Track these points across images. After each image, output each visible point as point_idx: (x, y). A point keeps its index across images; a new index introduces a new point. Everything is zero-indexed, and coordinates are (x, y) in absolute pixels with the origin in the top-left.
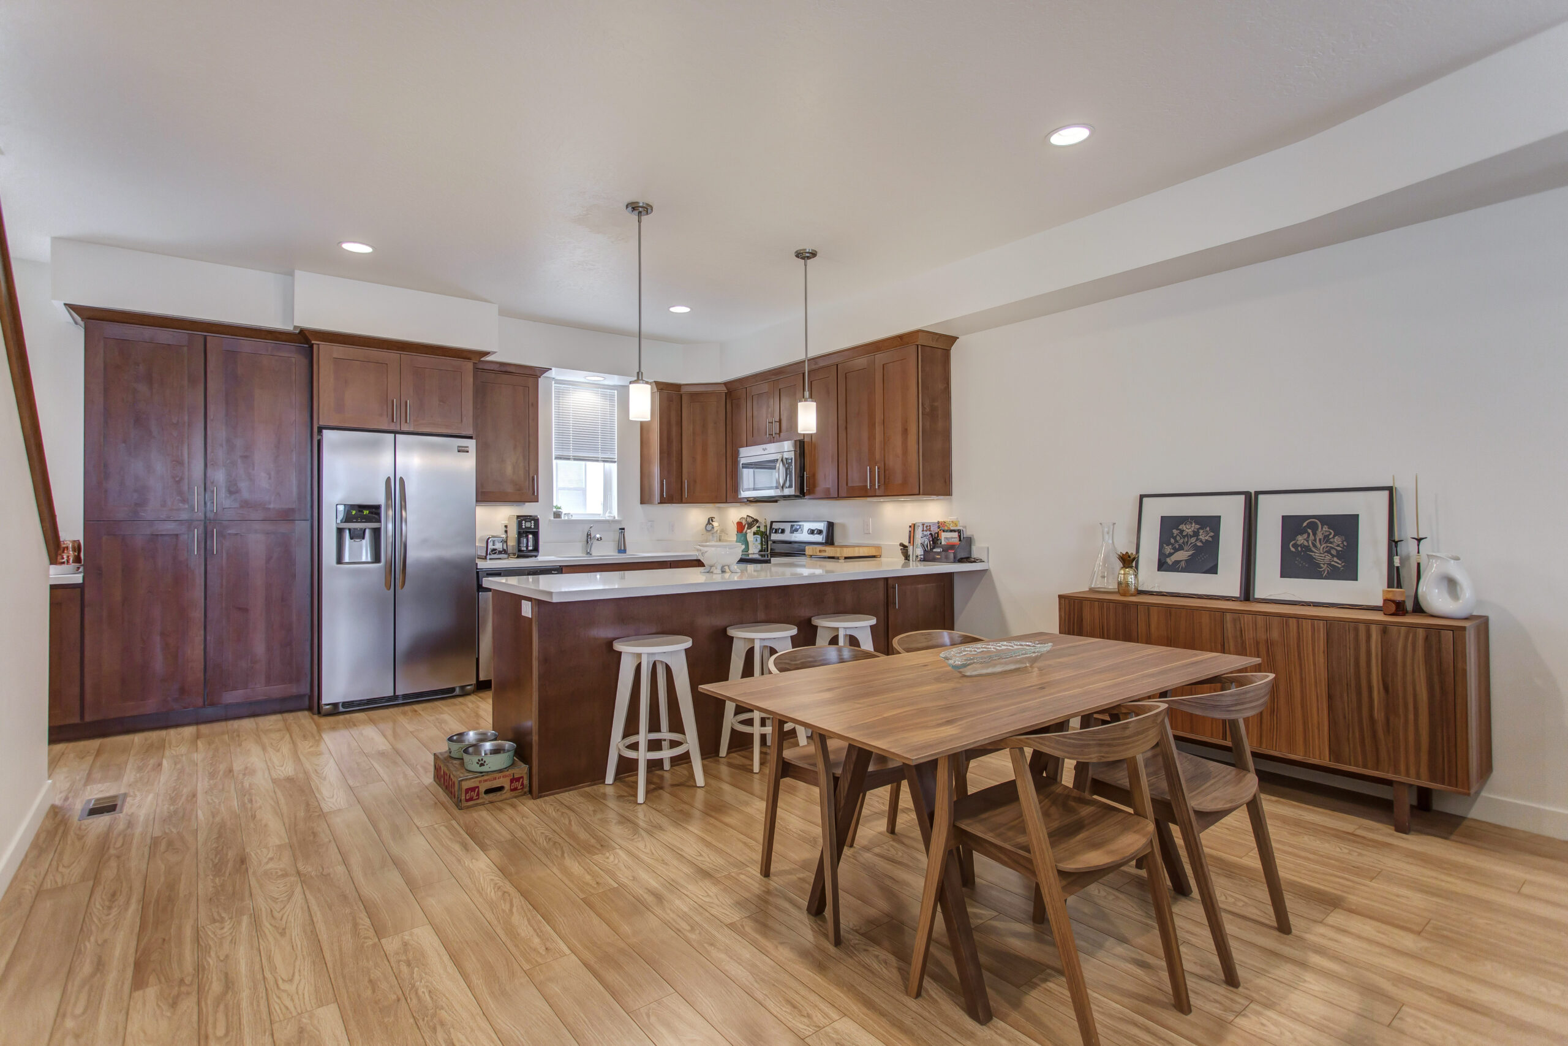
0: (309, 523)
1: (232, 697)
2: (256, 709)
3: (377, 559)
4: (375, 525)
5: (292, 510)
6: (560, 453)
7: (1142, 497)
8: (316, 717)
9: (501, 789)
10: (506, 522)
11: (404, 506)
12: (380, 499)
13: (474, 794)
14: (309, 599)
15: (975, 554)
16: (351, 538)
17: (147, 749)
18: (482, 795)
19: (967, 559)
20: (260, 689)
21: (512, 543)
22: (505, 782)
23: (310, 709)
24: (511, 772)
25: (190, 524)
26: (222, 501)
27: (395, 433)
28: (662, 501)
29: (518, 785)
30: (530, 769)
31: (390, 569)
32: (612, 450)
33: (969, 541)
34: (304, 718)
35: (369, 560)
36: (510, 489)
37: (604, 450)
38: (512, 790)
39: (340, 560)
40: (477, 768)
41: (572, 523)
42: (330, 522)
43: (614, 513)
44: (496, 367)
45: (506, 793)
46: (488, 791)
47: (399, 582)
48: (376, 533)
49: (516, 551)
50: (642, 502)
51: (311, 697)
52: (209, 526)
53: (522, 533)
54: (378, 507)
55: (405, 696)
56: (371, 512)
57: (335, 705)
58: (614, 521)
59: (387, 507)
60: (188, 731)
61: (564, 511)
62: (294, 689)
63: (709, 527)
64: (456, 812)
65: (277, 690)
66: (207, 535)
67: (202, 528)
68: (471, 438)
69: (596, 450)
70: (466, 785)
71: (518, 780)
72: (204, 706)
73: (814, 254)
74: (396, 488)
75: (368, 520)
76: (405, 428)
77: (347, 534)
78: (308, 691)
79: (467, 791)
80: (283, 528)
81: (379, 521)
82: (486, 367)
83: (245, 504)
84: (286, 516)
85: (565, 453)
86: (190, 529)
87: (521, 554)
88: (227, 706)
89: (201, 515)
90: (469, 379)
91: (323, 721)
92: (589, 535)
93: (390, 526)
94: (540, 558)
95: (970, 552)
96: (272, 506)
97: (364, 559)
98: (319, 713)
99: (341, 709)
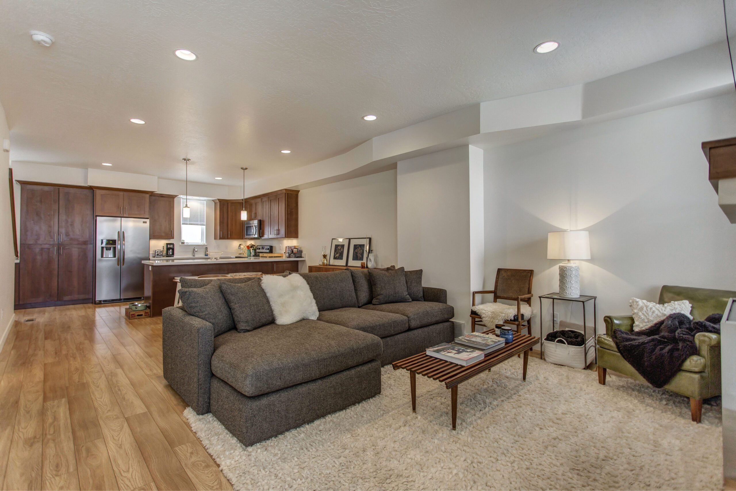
0: (92, 245)
1: (66, 298)
2: (74, 302)
3: (115, 256)
4: (114, 246)
5: (87, 241)
6: (184, 222)
7: (333, 239)
8: (94, 305)
9: (142, 315)
10: (163, 245)
11: (124, 240)
12: (116, 238)
13: (134, 316)
14: (92, 269)
15: (303, 256)
16: (106, 250)
17: (40, 312)
18: (136, 316)
19: (301, 257)
20: (76, 297)
21: (165, 252)
22: (143, 313)
23: (92, 303)
24: (145, 311)
25: (53, 245)
26: (63, 237)
27: (121, 217)
28: (220, 239)
29: (147, 314)
30: (150, 311)
31: (119, 260)
32: (204, 221)
33: (301, 252)
34: (90, 305)
35: (112, 256)
36: (163, 234)
37: (200, 221)
38: (145, 315)
39: (102, 256)
40: (135, 309)
41: (189, 246)
42: (99, 246)
43: (204, 242)
44: (159, 195)
45: (143, 316)
46: (138, 315)
47: (122, 264)
48: (115, 249)
49: (166, 255)
50: (215, 239)
51: (92, 299)
52: (60, 246)
53: (168, 249)
54: (115, 240)
55: (124, 299)
56: (114, 242)
57: (100, 301)
58: (204, 245)
59: (119, 240)
60: (53, 308)
61: (186, 242)
62: (87, 297)
63: (239, 247)
64: (129, 320)
65: (82, 297)
66: (59, 249)
67: (57, 247)
68: (148, 218)
69: (198, 221)
70: (131, 313)
71: (147, 313)
72: (57, 301)
73: (246, 169)
74: (122, 235)
75: (112, 244)
76: (125, 216)
77: (105, 249)
78: (92, 297)
79: (132, 315)
80: (84, 247)
81: (116, 245)
82: (156, 195)
83: (71, 239)
84: (85, 243)
85: (186, 222)
86: (53, 247)
87: (168, 255)
88: (65, 301)
89: (57, 243)
90: (148, 200)
91: (96, 305)
92: (194, 250)
93: (119, 247)
94: (174, 257)
95: (301, 255)
96: (80, 240)
97: (110, 256)
98: (95, 303)
99: (102, 303)
